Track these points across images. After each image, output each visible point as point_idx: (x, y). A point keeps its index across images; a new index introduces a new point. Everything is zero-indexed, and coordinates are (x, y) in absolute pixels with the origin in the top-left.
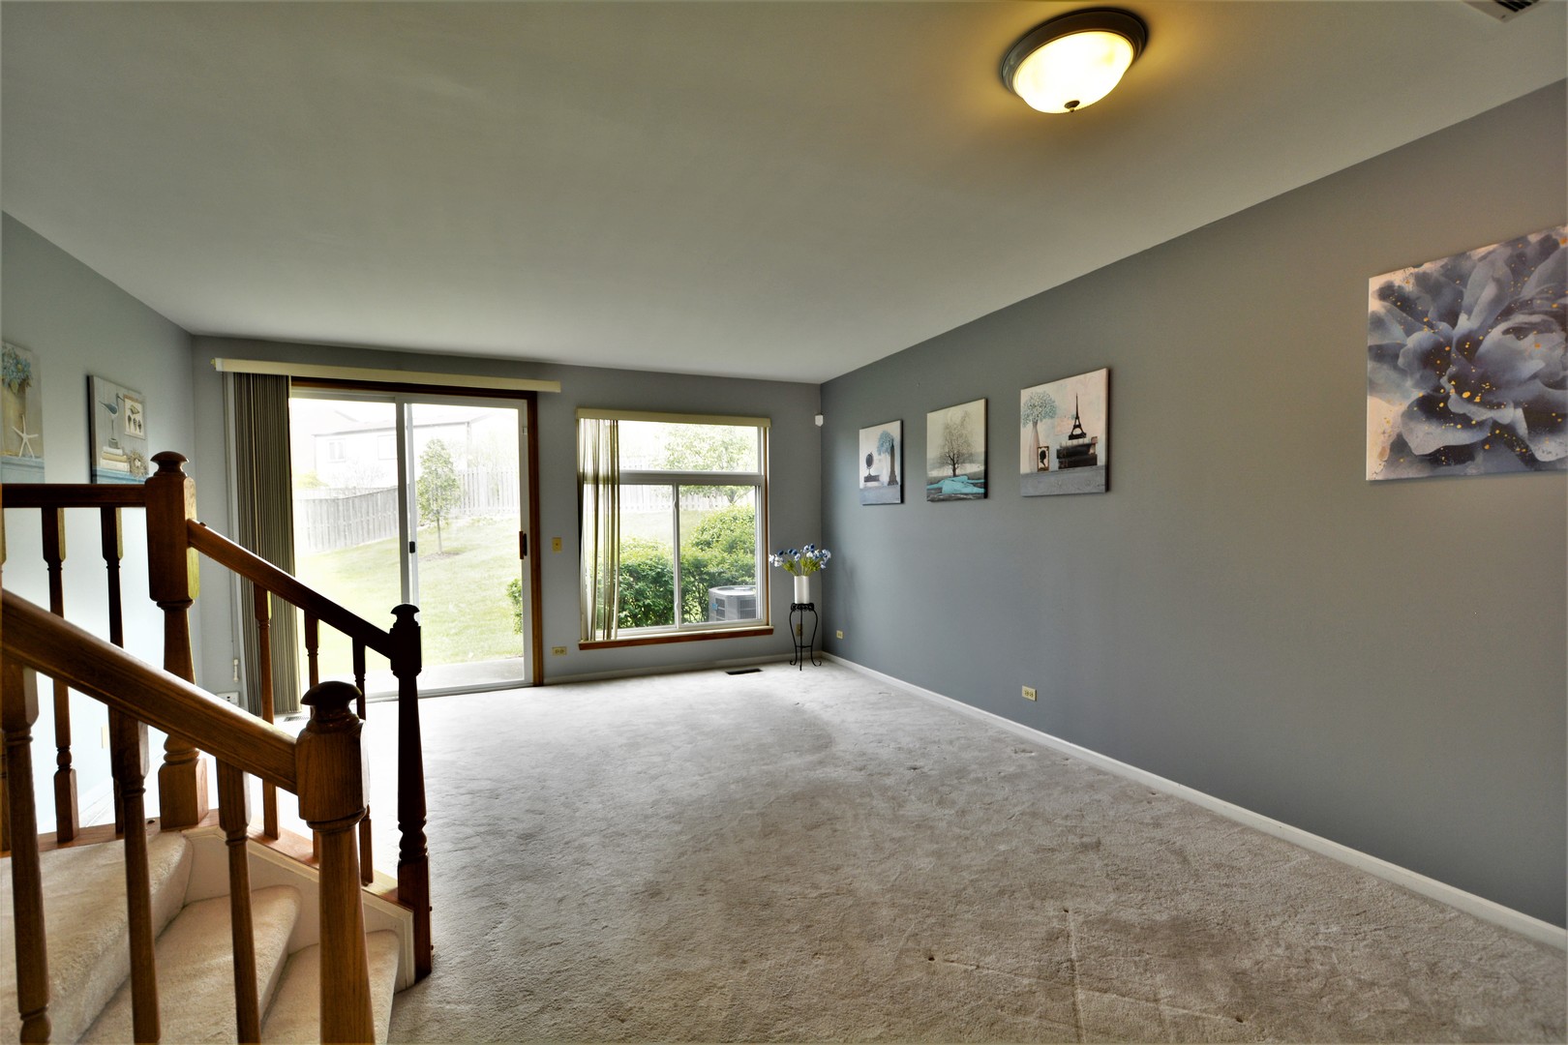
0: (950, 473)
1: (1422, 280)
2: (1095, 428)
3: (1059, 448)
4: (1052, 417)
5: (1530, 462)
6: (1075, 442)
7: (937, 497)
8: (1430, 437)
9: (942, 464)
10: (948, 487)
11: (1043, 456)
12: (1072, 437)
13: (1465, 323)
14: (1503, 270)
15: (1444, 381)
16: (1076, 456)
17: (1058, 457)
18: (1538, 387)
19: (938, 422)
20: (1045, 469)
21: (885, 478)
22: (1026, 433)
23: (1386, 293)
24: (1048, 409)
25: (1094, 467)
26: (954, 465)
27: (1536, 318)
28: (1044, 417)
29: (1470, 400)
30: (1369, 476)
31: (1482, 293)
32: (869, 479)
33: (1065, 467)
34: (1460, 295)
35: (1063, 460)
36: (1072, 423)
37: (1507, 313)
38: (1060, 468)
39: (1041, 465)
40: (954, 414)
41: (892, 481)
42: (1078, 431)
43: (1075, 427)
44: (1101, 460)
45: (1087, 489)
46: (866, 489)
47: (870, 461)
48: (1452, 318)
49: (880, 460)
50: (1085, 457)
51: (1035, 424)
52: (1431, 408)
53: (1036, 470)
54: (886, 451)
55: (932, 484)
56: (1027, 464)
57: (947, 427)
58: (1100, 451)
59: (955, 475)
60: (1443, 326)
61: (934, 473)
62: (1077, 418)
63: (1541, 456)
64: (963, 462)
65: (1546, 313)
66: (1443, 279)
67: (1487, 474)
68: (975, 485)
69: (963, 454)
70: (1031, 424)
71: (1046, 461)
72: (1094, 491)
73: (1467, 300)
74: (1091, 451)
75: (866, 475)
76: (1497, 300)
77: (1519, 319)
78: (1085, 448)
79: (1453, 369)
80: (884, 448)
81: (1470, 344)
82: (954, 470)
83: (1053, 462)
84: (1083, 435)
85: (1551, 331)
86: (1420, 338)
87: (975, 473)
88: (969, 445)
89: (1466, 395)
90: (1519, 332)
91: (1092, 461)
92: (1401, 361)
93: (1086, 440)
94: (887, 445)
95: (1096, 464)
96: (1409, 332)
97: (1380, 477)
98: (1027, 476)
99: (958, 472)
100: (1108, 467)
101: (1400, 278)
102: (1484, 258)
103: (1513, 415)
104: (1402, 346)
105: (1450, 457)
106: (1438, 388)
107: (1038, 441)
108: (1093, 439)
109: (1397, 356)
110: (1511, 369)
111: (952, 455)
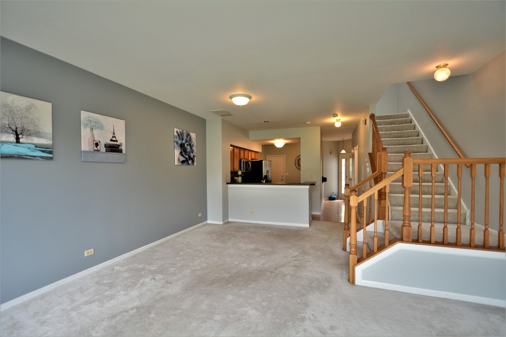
1: (180, 132)
2: (121, 139)
3: (105, 143)
4: (101, 130)
5: (189, 164)
6: (113, 143)
8: (182, 159)
11: (97, 145)
12: (111, 140)
14: (186, 135)
16: (113, 148)
17: (105, 147)
18: (189, 153)
20: (98, 151)
22: (85, 133)
23: (177, 132)
24: (99, 125)
25: (121, 153)
26: (17, 135)
27: (188, 144)
28: (97, 128)
31: (185, 138)
33: (109, 151)
34: (183, 137)
35: (108, 149)
36: (112, 135)
37: (186, 142)
38: (106, 151)
39: (96, 148)
42: (114, 139)
43: (113, 137)
44: (124, 151)
45: (119, 161)
48: (183, 139)
50: (117, 149)
51: (92, 129)
52: (181, 153)
53: (93, 150)
56: (86, 145)
58: (123, 148)
59: (18, 142)
60: (182, 141)
62: (114, 134)
63: (190, 163)
64: (30, 135)
66: (182, 133)
67: (186, 165)
68: (43, 151)
69: (28, 130)
70: (88, 129)
71: (98, 147)
72: (121, 162)
74: (120, 148)
78: (118, 146)
79: (183, 148)
81: (184, 144)
82: (17, 139)
83: (103, 149)
84: (116, 141)
85: (189, 146)
86: (180, 142)
87: (43, 145)
88: (36, 125)
91: (121, 151)
92: (178, 145)
93: (118, 143)
95: (122, 152)
96: (179, 140)
98: (87, 152)
99: (21, 140)
100: (126, 154)
101: (178, 130)
102: (185, 132)
103: (187, 157)
104: (178, 142)
105: (183, 162)
106: (182, 151)
107: (94, 138)
108: (120, 143)
109: (178, 144)
110: (187, 150)
111: (14, 128)
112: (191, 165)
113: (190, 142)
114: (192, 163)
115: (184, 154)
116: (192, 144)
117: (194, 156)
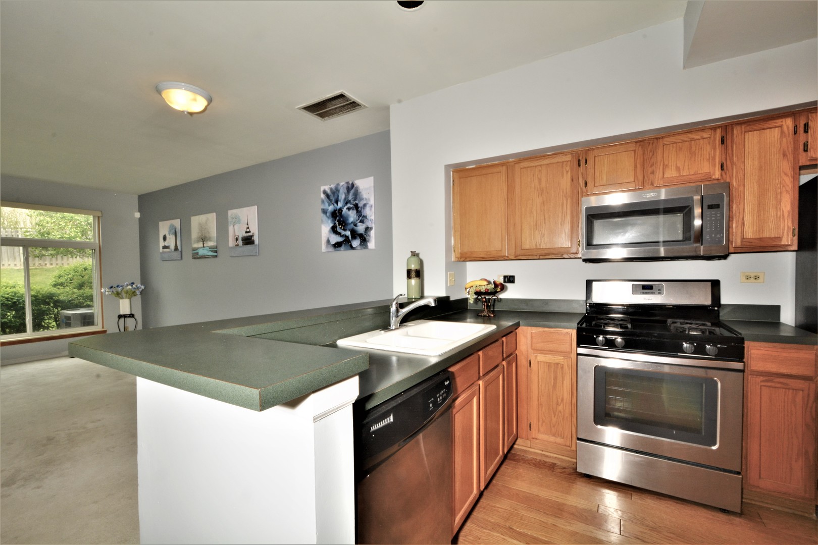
0: (202, 245)
1: (331, 189)
2: (254, 230)
3: (242, 236)
4: (239, 223)
5: (352, 247)
6: (247, 234)
7: (196, 256)
8: (335, 239)
9: (198, 241)
10: (201, 252)
11: (237, 239)
12: (246, 232)
13: (340, 205)
14: (346, 191)
15: (336, 221)
16: (248, 240)
17: (242, 240)
18: (352, 225)
19: (196, 221)
20: (237, 245)
21: (172, 247)
22: (231, 229)
23: (325, 192)
24: (237, 220)
25: (254, 245)
26: (203, 242)
27: (352, 206)
28: (237, 223)
29: (341, 228)
30: (323, 251)
31: (342, 197)
32: (165, 247)
33: (245, 245)
34: (338, 196)
35: (244, 242)
36: (246, 226)
37: (347, 203)
38: (243, 245)
39: (236, 244)
40: (202, 218)
41: (176, 249)
42: (248, 230)
43: (247, 228)
44: (256, 242)
45: (252, 254)
46: (163, 253)
47: (165, 238)
48: (337, 202)
49: (170, 238)
50: (251, 241)
51: (234, 226)
52: (334, 230)
54: (173, 234)
55: (194, 250)
56: (231, 243)
57: (200, 224)
58: (256, 238)
59: (204, 247)
60: (335, 205)
61: (195, 246)
62: (248, 224)
63: (354, 246)
64: (207, 241)
65: (353, 204)
66: (335, 191)
67: (344, 250)
68: (212, 251)
69: (207, 237)
70: (232, 226)
71: (238, 242)
72: (254, 254)
73: (340, 198)
74: (253, 238)
75: (163, 245)
76: (345, 199)
77: (349, 205)
78: (250, 237)
79: (338, 218)
80: (172, 232)
81: (341, 210)
82: (203, 244)
83: (240, 242)
84: (249, 232)
85: (354, 210)
86: (331, 208)
87: (213, 246)
88: (209, 233)
89: (340, 226)
90: (349, 209)
91: (254, 242)
92: (328, 214)
93: (251, 234)
94: (173, 231)
96: (329, 205)
97: (325, 251)
98: (231, 248)
99: (205, 245)
100: (258, 245)
101: (327, 188)
102: (342, 186)
103: (348, 233)
104: (328, 210)
105: (337, 245)
106: (335, 224)
107: (235, 233)
108: (253, 233)
109: (327, 213)
110: (348, 220)
111: (202, 237)
112: (359, 248)
113: (357, 202)
114: (360, 244)
115: (339, 230)
116: (360, 205)
117: (367, 229)
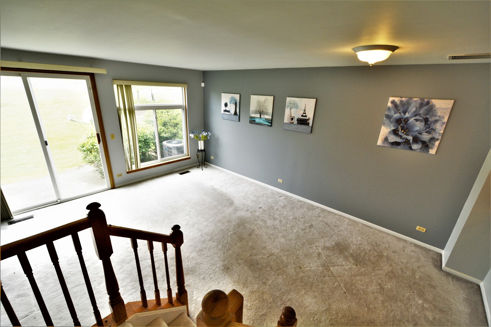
0: (259, 116)
1: (401, 102)
2: (310, 115)
3: (298, 118)
4: (297, 108)
5: (411, 148)
6: (303, 118)
7: (253, 123)
8: (393, 138)
9: (256, 112)
10: (257, 120)
11: (292, 119)
12: (302, 116)
13: (407, 115)
14: (418, 105)
15: (399, 127)
16: (303, 122)
17: (297, 120)
18: (416, 133)
19: (255, 99)
20: (293, 123)
21: (233, 112)
22: (287, 111)
23: (393, 102)
24: (296, 106)
25: (308, 126)
26: (260, 114)
27: (421, 118)
28: (294, 108)
29: (403, 132)
30: (378, 144)
31: (412, 109)
32: (225, 111)
33: (299, 124)
34: (408, 108)
35: (299, 122)
36: (303, 112)
37: (416, 115)
38: (297, 124)
39: (291, 122)
40: (262, 98)
41: (235, 114)
42: (304, 115)
43: (304, 113)
44: (311, 124)
45: (305, 132)
46: (224, 114)
47: (226, 105)
48: (405, 113)
49: (230, 106)
50: (306, 122)
51: (291, 109)
52: (395, 132)
53: (289, 122)
54: (233, 103)
55: (251, 118)
56: (286, 120)
57: (258, 102)
58: (311, 122)
59: (260, 117)
60: (403, 114)
61: (253, 115)
62: (305, 111)
63: (413, 148)
64: (264, 114)
65: (423, 118)
66: (406, 103)
67: (402, 149)
68: (268, 122)
69: (264, 112)
70: (289, 109)
71: (293, 121)
72: (307, 132)
73: (409, 110)
74: (308, 121)
75: (225, 109)
76: (415, 112)
77: (418, 117)
78: (306, 120)
79: (402, 125)
80: (233, 102)
81: (407, 120)
82: (260, 116)
83: (295, 122)
84: (306, 116)
85: (422, 122)
86: (397, 116)
87: (268, 119)
88: (266, 109)
89: (403, 131)
90: (417, 120)
91: (308, 124)
92: (391, 120)
93: (307, 118)
94: (234, 101)
95: (309, 125)
96: (395, 113)
97: (380, 145)
98: (286, 123)
99: (262, 117)
100: (312, 127)
101: (397, 100)
102: (415, 101)
103: (410, 138)
104: (393, 116)
105: (396, 144)
106: (398, 128)
107: (291, 114)
108: (309, 118)
109: (391, 118)
110: (413, 128)
111: (260, 111)
112: (418, 151)
113: (428, 116)
114: (421, 148)
115: (400, 133)
116: (431, 119)
117: (433, 139)
